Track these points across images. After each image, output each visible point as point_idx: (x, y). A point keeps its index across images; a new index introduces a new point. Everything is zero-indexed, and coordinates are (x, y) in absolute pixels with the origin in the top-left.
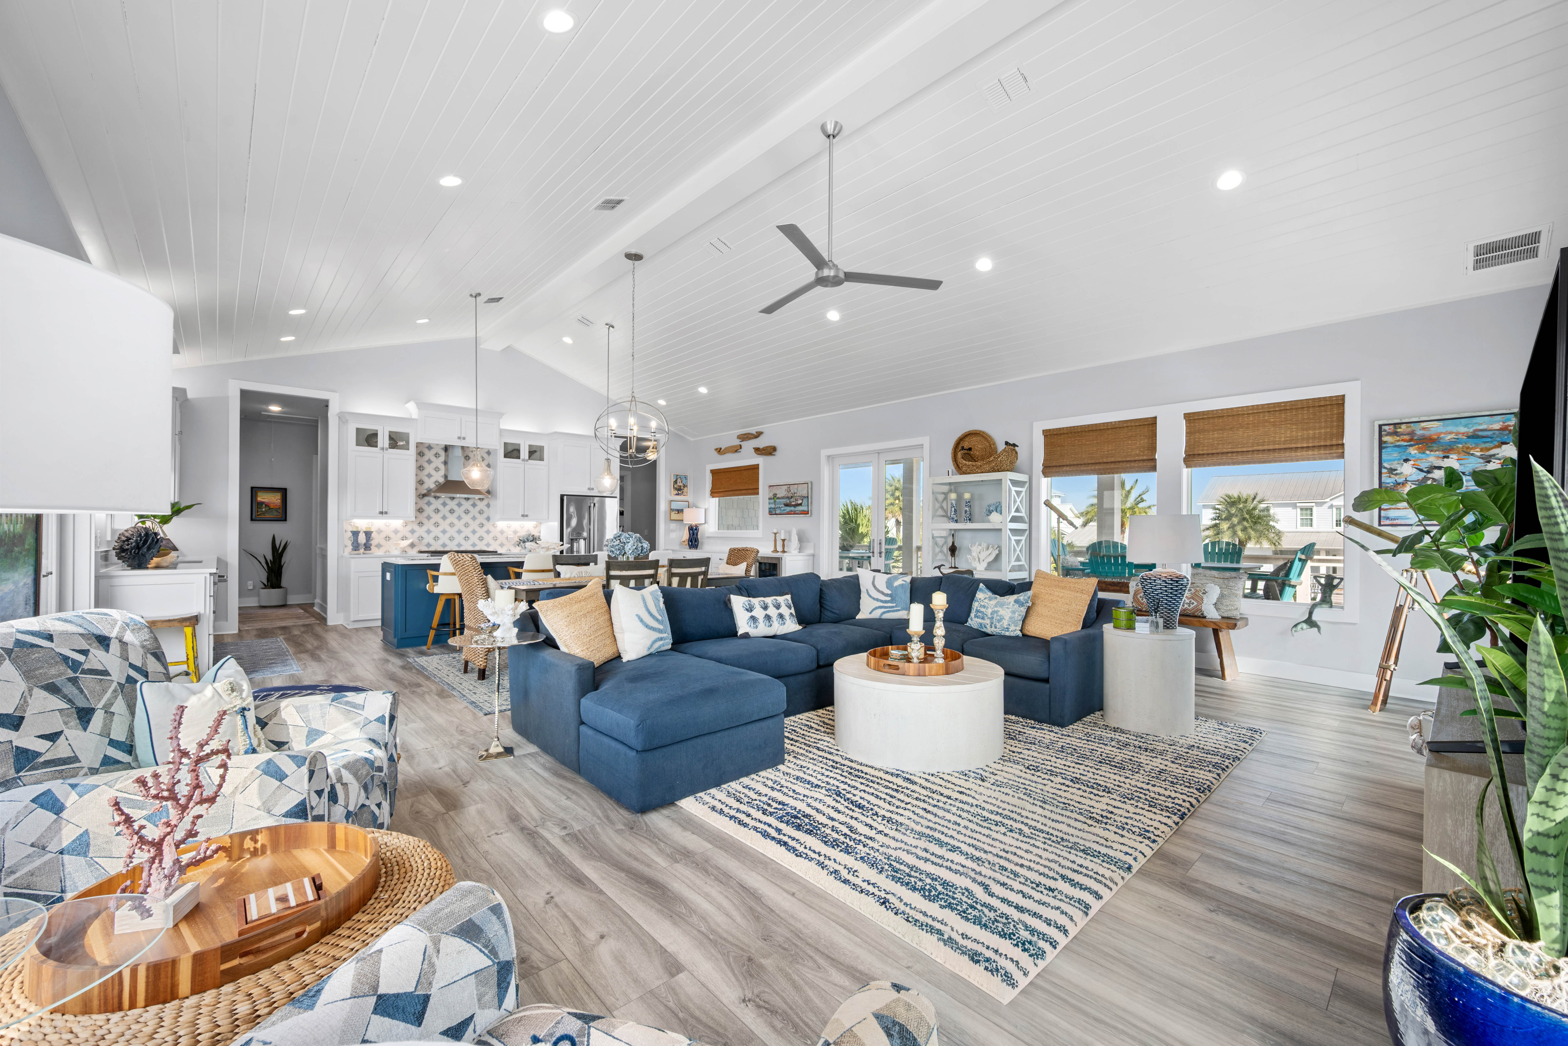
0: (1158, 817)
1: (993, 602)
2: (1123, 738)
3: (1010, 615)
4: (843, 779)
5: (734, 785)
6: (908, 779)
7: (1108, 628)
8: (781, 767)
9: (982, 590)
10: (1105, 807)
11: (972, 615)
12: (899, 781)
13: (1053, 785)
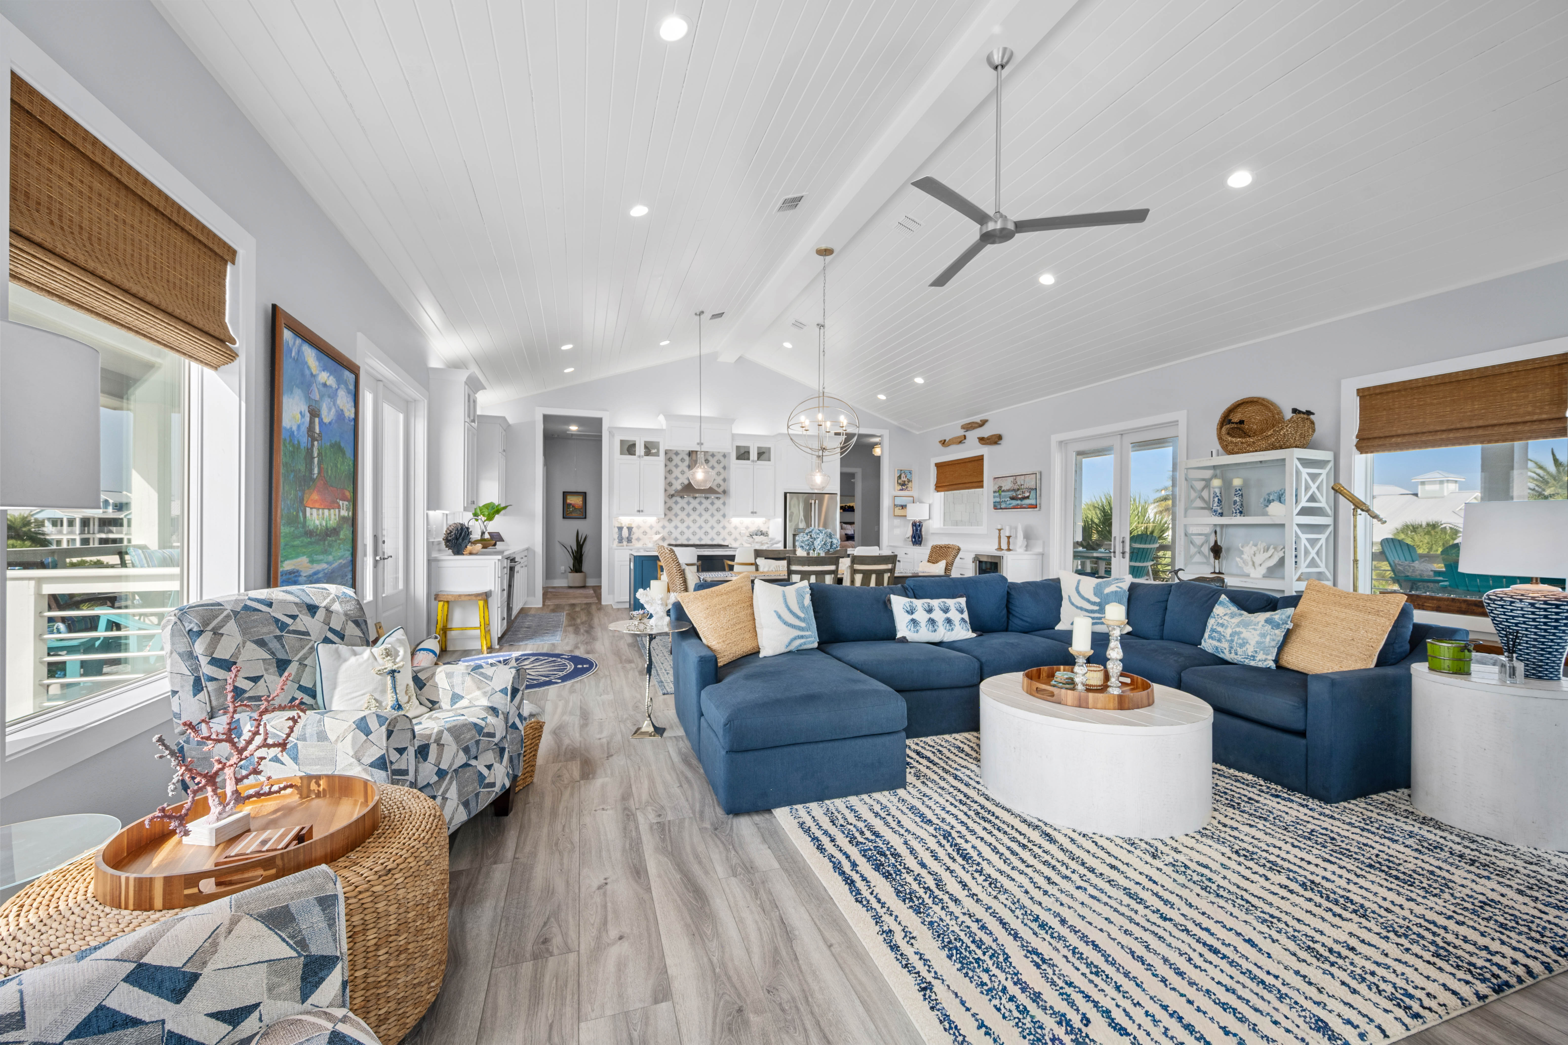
0: (1443, 978)
1: (1236, 620)
2: (1433, 836)
3: (1258, 638)
4: (964, 818)
5: (839, 803)
6: (1048, 835)
7: (1419, 669)
8: (901, 792)
9: (1222, 604)
10: (1343, 937)
11: (1206, 635)
12: (1035, 836)
13: (1267, 885)
